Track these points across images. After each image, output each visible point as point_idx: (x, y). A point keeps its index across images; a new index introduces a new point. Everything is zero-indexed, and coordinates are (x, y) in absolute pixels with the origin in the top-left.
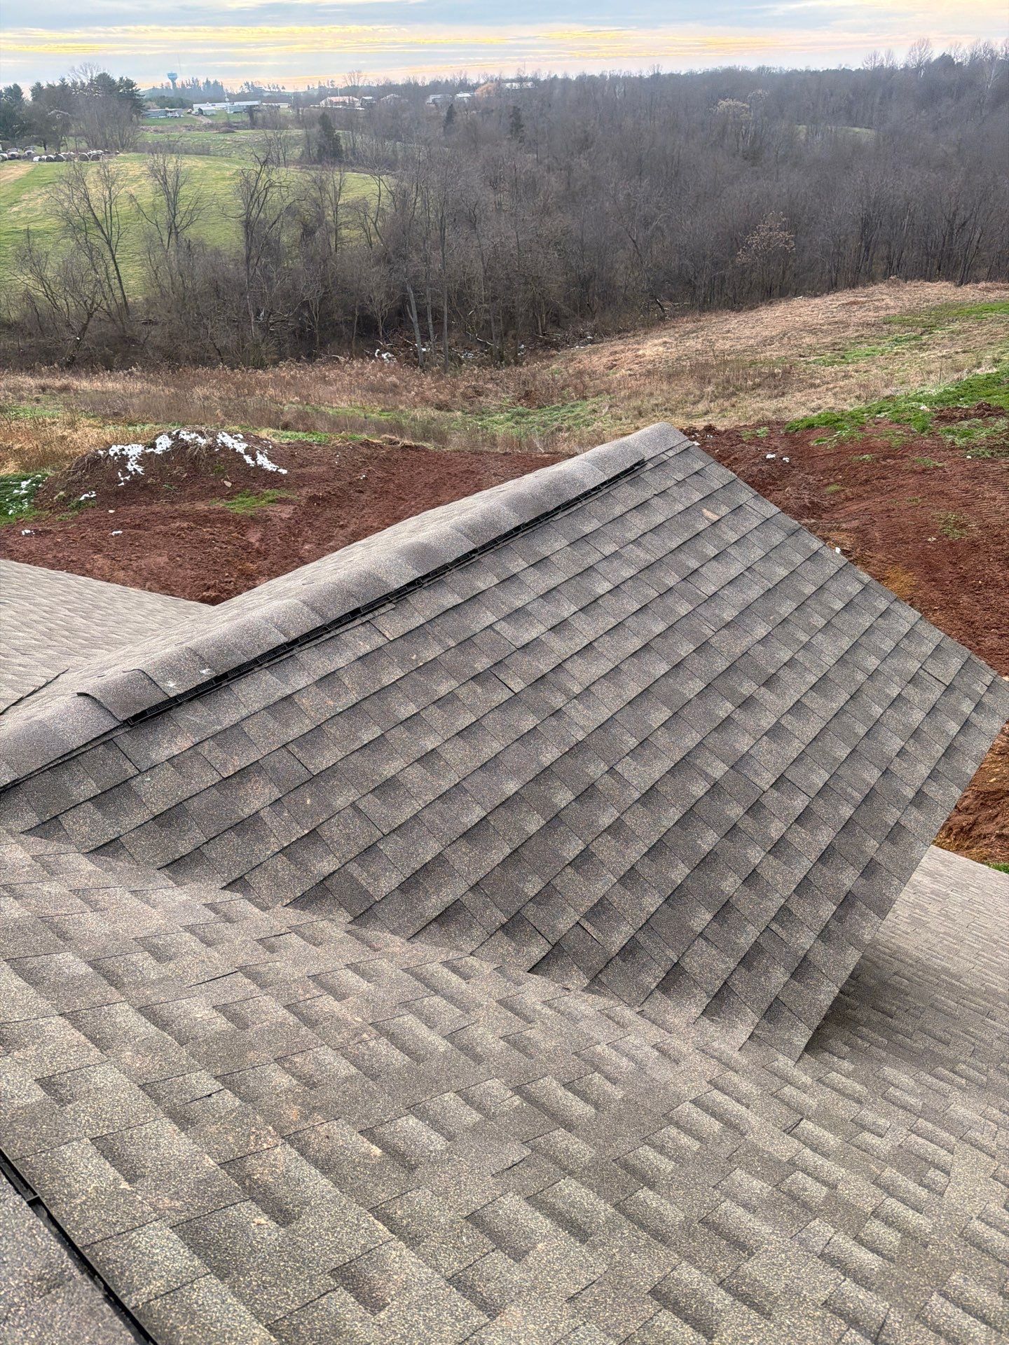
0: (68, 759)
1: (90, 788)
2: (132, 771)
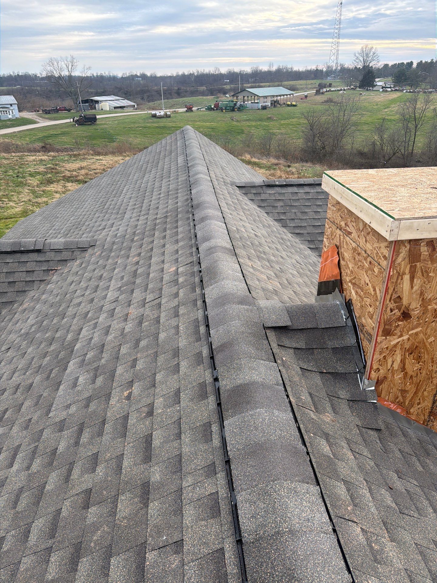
0: (254, 187)
1: (255, 192)
2: (262, 192)
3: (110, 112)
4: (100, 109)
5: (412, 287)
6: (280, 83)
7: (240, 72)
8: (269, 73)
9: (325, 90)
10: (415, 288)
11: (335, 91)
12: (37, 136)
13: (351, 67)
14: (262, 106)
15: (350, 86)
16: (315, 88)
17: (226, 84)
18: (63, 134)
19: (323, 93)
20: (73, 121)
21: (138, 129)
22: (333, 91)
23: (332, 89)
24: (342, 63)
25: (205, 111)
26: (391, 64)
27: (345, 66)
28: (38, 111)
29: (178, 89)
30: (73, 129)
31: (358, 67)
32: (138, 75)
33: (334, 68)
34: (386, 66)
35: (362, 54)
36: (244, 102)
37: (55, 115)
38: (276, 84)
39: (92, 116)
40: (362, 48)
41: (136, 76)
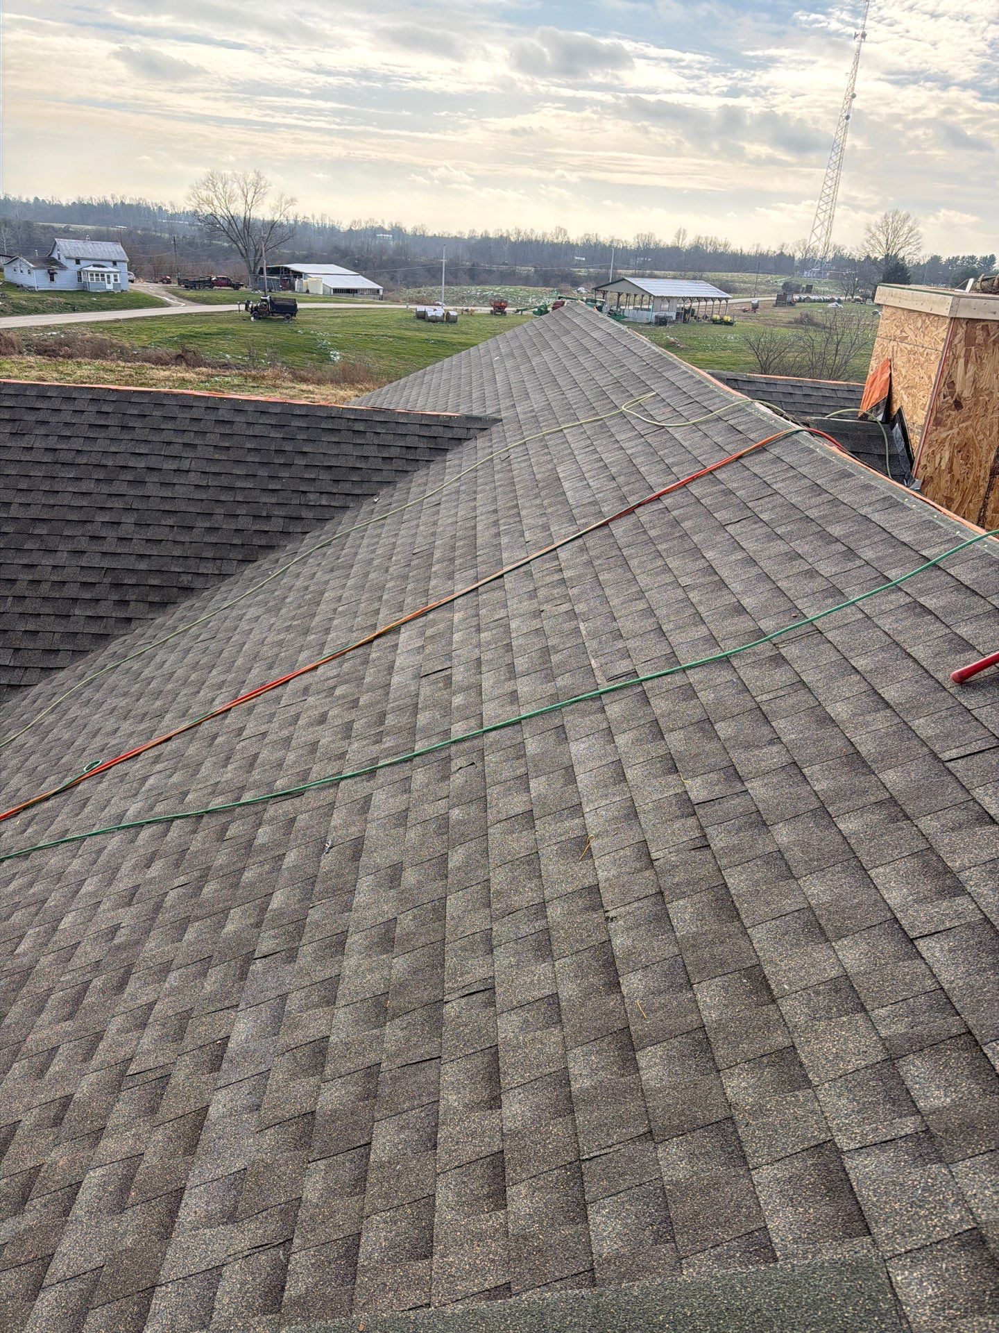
3: (324, 298)
4: (305, 290)
5: (966, 373)
6: (698, 274)
7: (612, 242)
8: (674, 251)
9: (796, 297)
10: (970, 374)
11: (820, 301)
12: (166, 332)
13: (858, 255)
14: (656, 317)
15: (852, 295)
16: (774, 291)
17: (578, 265)
18: (223, 333)
19: (792, 304)
20: (246, 309)
21: (382, 339)
22: (814, 301)
23: (813, 297)
24: (838, 244)
25: (532, 318)
26: (945, 256)
27: (845, 251)
28: (169, 282)
29: (473, 265)
30: (244, 326)
31: (873, 256)
32: (386, 227)
33: (820, 254)
34: (936, 259)
35: (885, 229)
36: (618, 307)
37: (205, 293)
38: (690, 274)
39: (287, 303)
40: (886, 217)
41: (382, 230)
